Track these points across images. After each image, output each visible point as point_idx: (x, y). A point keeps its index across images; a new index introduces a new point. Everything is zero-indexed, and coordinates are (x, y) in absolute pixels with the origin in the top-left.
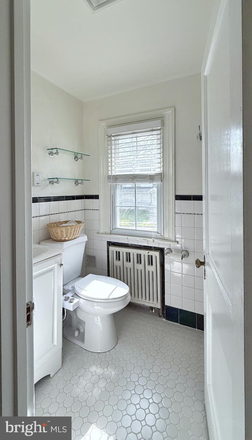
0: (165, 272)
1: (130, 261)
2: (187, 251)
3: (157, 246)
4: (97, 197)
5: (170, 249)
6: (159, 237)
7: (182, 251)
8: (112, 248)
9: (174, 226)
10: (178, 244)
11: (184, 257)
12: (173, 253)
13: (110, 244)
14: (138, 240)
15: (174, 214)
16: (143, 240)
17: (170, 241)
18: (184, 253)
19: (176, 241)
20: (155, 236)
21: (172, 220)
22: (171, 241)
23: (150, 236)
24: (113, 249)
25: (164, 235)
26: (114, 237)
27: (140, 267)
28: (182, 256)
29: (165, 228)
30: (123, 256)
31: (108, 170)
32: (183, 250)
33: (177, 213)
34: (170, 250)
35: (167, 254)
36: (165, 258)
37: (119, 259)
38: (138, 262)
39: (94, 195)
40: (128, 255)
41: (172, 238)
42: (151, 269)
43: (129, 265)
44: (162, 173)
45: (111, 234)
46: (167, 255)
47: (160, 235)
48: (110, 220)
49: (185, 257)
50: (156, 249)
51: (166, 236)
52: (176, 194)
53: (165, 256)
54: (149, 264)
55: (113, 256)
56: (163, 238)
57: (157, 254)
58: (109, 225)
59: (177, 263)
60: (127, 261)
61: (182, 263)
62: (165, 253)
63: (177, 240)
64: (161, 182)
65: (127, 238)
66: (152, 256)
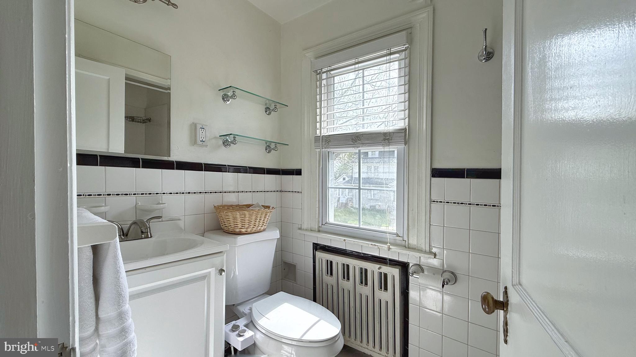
0: (410, 305)
1: (348, 279)
2: (452, 273)
3: (396, 259)
4: (298, 172)
5: (419, 265)
6: (398, 242)
7: (443, 272)
8: (320, 255)
9: (428, 225)
10: (435, 258)
11: (447, 284)
12: (426, 273)
13: (317, 247)
14: (362, 244)
15: (428, 202)
16: (371, 246)
17: (420, 251)
18: (447, 276)
19: (431, 253)
20: (392, 241)
21: (424, 214)
22: (422, 251)
23: (383, 240)
24: (322, 256)
25: (408, 240)
26: (324, 237)
27: (366, 291)
28: (444, 282)
29: (410, 228)
30: (338, 270)
31: (316, 128)
32: (446, 271)
33: (433, 201)
34: (420, 268)
35: (413, 274)
36: (410, 282)
37: (331, 274)
38: (362, 283)
39: (294, 170)
40: (346, 268)
41: (424, 246)
42: (385, 296)
43: (347, 285)
44: (406, 128)
45: (319, 231)
46: (414, 276)
47: (401, 239)
48: (317, 209)
49: (449, 284)
50: (393, 263)
51: (413, 241)
52: (433, 167)
53: (410, 276)
54: (381, 288)
55: (322, 268)
56: (407, 246)
57: (394, 273)
58: (317, 217)
59: (434, 293)
60: (344, 278)
61: (443, 293)
62: (410, 271)
63: (434, 250)
64: (405, 144)
65: (345, 240)
66: (386, 275)
